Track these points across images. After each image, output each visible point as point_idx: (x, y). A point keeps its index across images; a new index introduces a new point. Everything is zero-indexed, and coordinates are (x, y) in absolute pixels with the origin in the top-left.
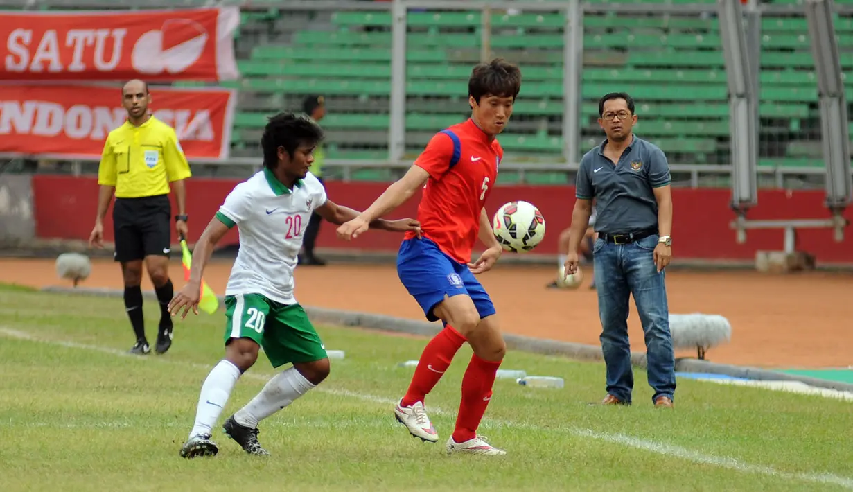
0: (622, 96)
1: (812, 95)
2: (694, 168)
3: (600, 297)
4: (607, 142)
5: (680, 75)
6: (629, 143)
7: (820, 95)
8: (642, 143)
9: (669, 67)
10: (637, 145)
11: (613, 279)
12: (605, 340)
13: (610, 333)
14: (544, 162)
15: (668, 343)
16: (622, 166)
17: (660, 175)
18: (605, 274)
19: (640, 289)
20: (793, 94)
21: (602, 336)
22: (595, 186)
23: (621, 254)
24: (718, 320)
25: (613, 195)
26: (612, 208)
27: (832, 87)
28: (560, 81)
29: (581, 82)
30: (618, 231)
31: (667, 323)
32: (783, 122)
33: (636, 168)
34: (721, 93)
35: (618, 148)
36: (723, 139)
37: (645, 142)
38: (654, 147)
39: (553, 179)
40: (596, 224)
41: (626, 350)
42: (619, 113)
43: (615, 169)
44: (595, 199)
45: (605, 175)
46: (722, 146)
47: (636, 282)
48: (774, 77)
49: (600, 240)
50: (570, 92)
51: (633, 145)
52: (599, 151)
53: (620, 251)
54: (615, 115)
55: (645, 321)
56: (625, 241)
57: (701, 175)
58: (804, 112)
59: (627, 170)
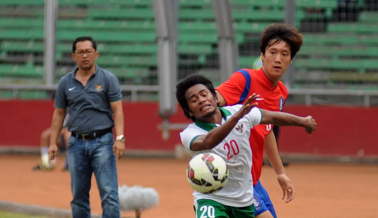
0: (89, 39)
1: (214, 38)
2: (134, 88)
3: (72, 177)
4: (77, 69)
5: (124, 24)
6: (93, 71)
7: (220, 38)
8: (102, 71)
9: (116, 19)
10: (99, 73)
11: (81, 165)
12: (74, 205)
13: (78, 201)
14: (31, 84)
15: (117, 208)
16: (89, 87)
17: (115, 94)
18: (76, 161)
19: (99, 170)
20: (200, 37)
21: (73, 202)
22: (70, 100)
23: (88, 147)
24: (150, 192)
25: (82, 107)
26: (82, 115)
27: (227, 34)
28: (42, 28)
29: (57, 29)
30: (86, 131)
31: (117, 194)
32: (194, 57)
33: (99, 89)
34: (151, 37)
35: (86, 74)
36: (153, 68)
37: (104, 70)
38: (110, 73)
39: (37, 96)
40: (69, 126)
41: (88, 213)
42: (87, 51)
43: (84, 89)
44: (68, 108)
45: (77, 93)
46: (153, 73)
47: (97, 166)
48: (188, 26)
49: (73, 138)
50: (49, 35)
51: (97, 73)
52: (73, 76)
53: (87, 145)
54: (84, 53)
55: (102, 192)
56: (90, 137)
57: (139, 93)
58: (208, 50)
59: (92, 90)
